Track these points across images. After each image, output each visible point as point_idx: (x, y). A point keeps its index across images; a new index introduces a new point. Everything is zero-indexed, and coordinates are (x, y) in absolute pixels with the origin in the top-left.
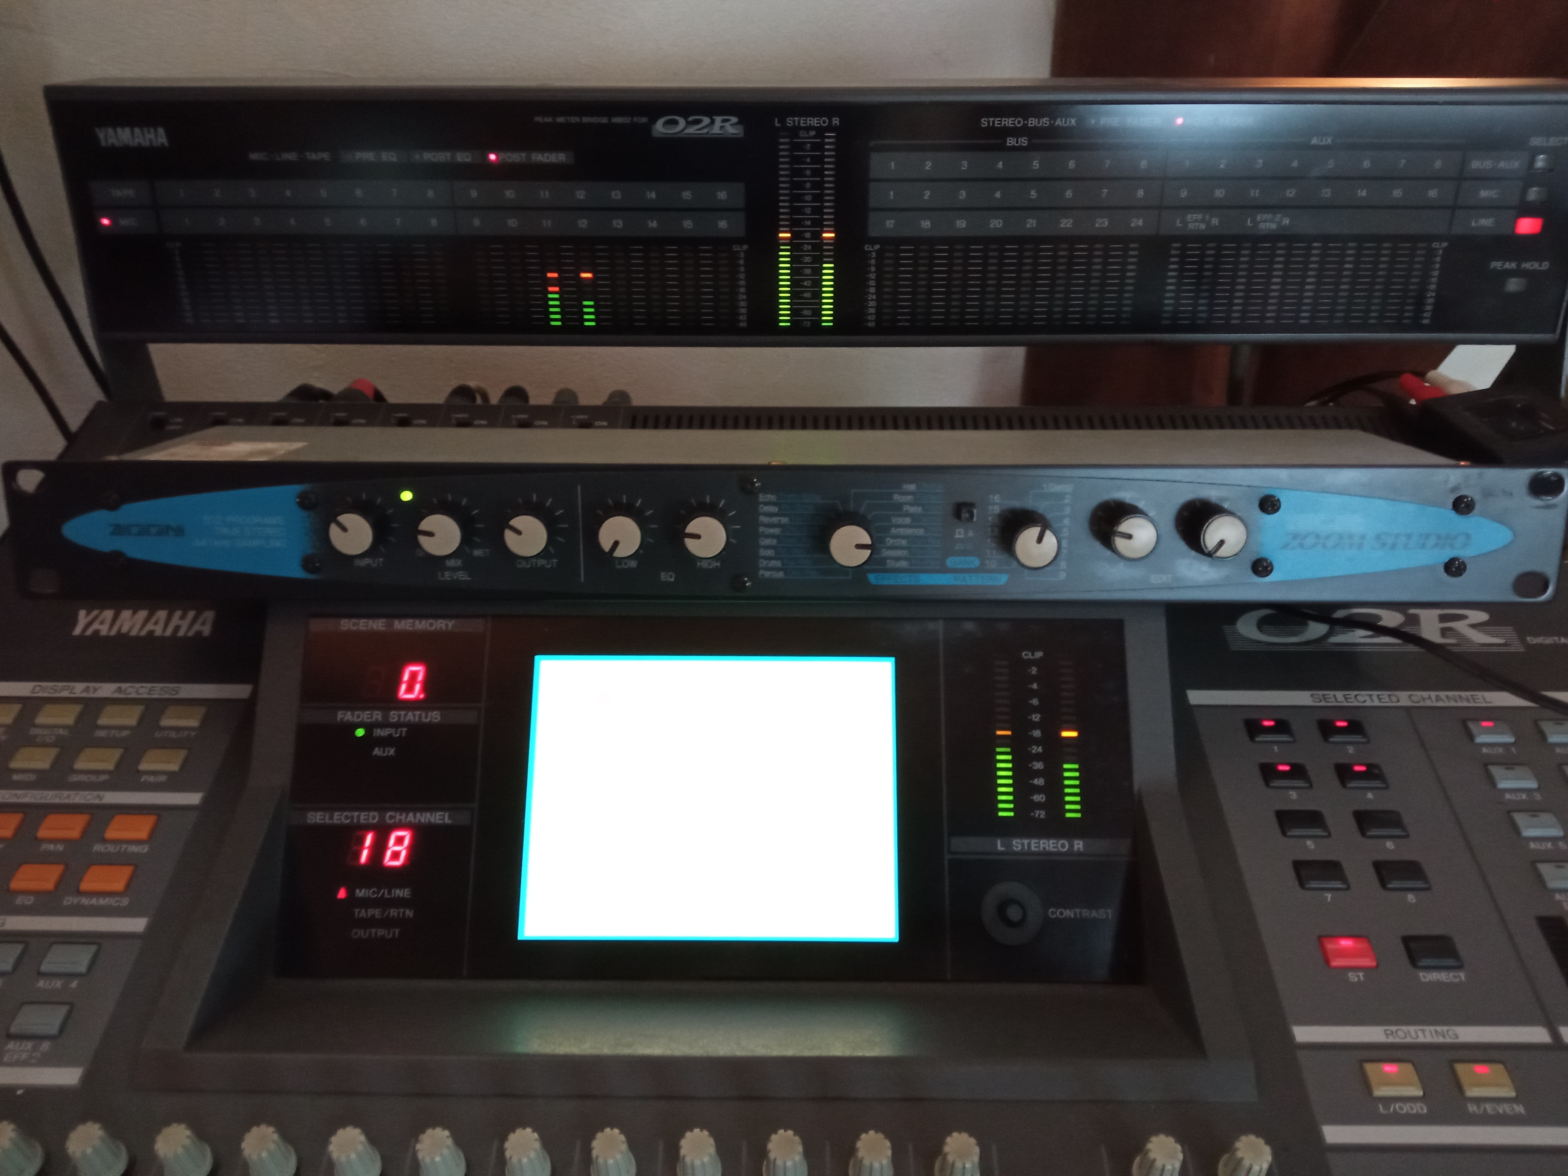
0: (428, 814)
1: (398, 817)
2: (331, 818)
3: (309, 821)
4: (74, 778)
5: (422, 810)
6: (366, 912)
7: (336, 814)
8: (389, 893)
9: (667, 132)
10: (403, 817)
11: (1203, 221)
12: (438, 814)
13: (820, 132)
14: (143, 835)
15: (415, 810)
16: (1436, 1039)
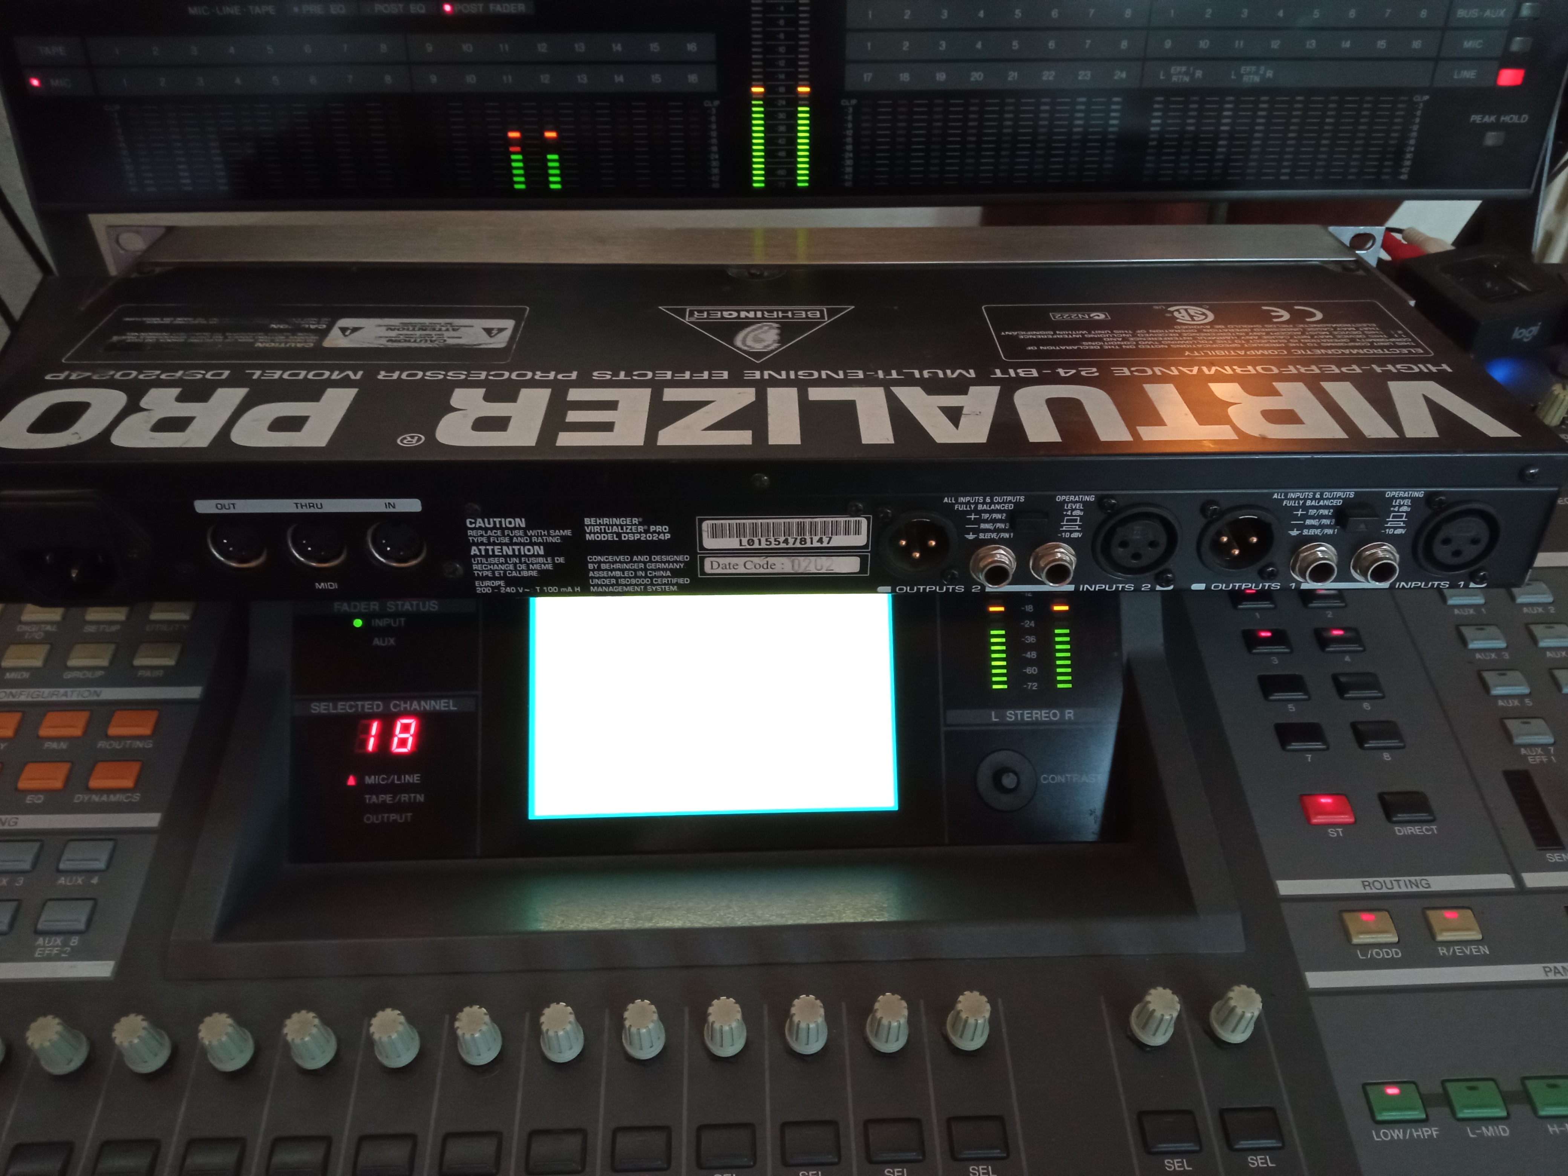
0: (433, 702)
1: (403, 705)
2: (335, 708)
3: (313, 711)
4: (68, 675)
5: (426, 698)
6: (378, 798)
7: (340, 703)
8: (399, 779)
10: (408, 705)
11: (1186, 73)
12: (442, 701)
14: (147, 731)
15: (419, 698)
16: (1410, 890)
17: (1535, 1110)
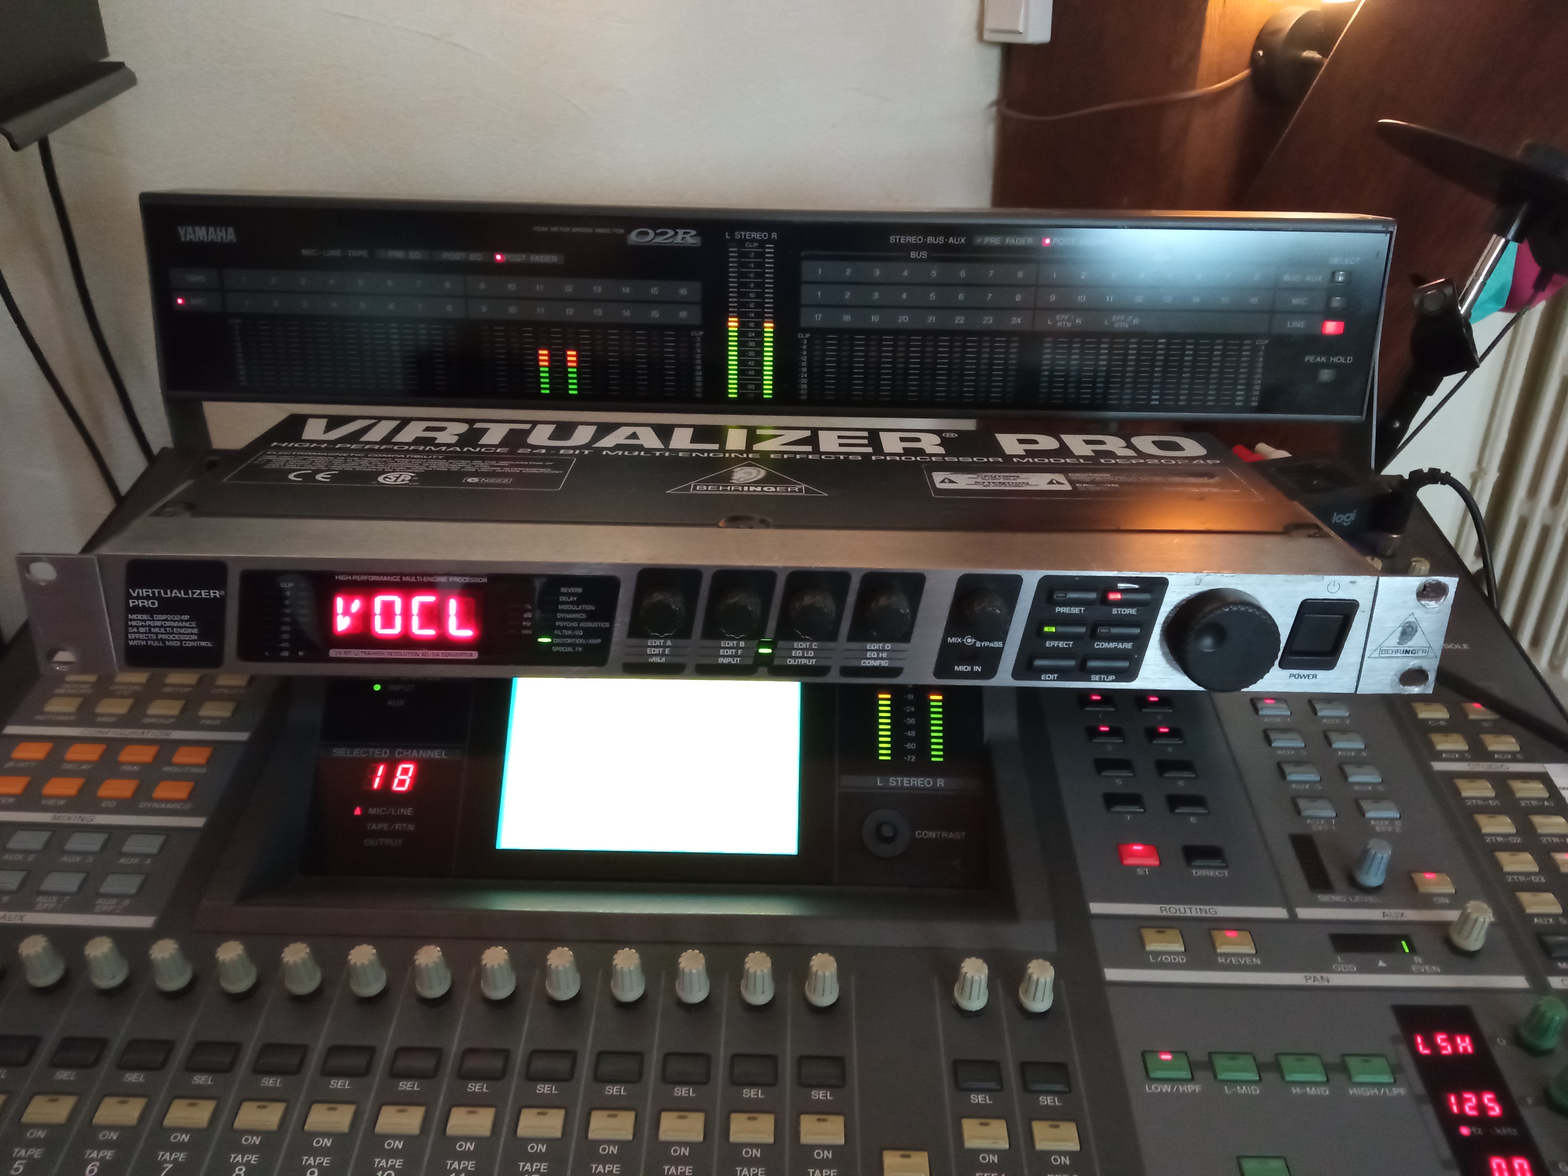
0: (429, 752)
1: (405, 753)
2: (351, 753)
3: (334, 755)
4: (147, 720)
5: (425, 748)
6: (377, 825)
7: (356, 750)
8: (396, 812)
9: (640, 241)
10: (409, 753)
11: (1069, 320)
12: (437, 752)
13: (762, 243)
14: (202, 760)
15: (418, 748)
16: (1199, 915)
17: (1283, 1077)
